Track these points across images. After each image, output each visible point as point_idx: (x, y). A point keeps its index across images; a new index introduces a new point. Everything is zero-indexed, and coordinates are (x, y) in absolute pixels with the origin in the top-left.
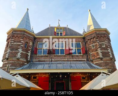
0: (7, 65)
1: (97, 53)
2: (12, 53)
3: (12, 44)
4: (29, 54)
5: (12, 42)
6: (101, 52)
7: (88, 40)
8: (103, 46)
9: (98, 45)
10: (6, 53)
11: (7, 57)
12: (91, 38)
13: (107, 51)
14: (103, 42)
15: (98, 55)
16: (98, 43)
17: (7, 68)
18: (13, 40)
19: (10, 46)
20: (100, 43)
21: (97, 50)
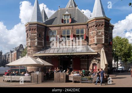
0: (31, 51)
1: (94, 39)
2: (32, 42)
3: (31, 36)
4: (43, 42)
5: (31, 34)
6: (97, 39)
7: (90, 27)
8: (99, 34)
9: (95, 33)
10: (28, 42)
11: (29, 45)
12: (92, 26)
13: (101, 38)
14: (100, 30)
15: (94, 41)
16: (95, 31)
17: (30, 52)
18: (31, 32)
19: (29, 37)
20: (98, 31)
21: (94, 37)
